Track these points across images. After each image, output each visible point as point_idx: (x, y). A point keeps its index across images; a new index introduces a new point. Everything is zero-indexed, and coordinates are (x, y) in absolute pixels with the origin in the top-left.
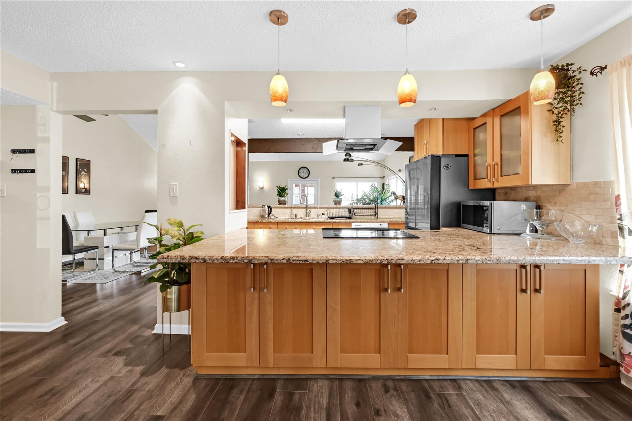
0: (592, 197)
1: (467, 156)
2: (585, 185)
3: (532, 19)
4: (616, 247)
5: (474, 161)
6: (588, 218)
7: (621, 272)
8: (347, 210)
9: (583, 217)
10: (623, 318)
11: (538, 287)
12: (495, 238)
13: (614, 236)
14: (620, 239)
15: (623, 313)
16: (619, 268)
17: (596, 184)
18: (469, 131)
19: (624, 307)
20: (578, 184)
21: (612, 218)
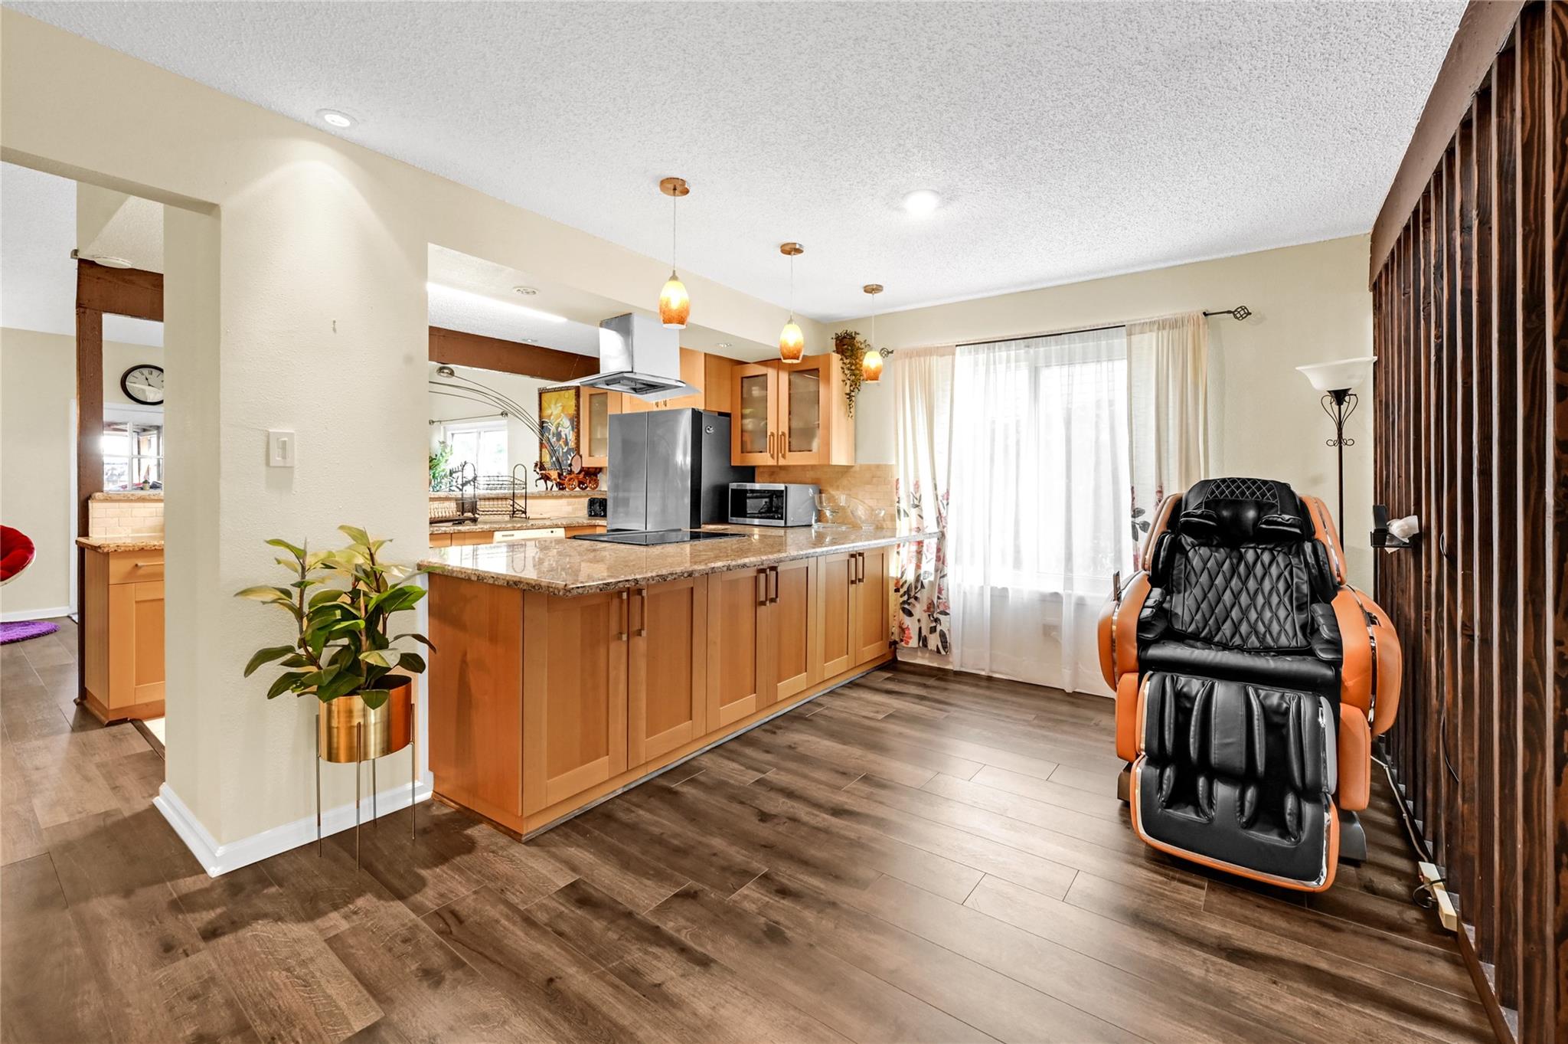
0: (875, 480)
1: (728, 415)
2: (869, 468)
3: (866, 291)
4: (894, 530)
5: (742, 425)
6: (872, 503)
7: (898, 553)
8: (453, 505)
9: (866, 501)
10: (901, 596)
11: (861, 577)
12: (789, 531)
13: (893, 519)
14: (897, 520)
15: (902, 591)
16: (896, 550)
17: (878, 467)
18: (732, 379)
19: (902, 586)
20: (861, 466)
21: (892, 501)
